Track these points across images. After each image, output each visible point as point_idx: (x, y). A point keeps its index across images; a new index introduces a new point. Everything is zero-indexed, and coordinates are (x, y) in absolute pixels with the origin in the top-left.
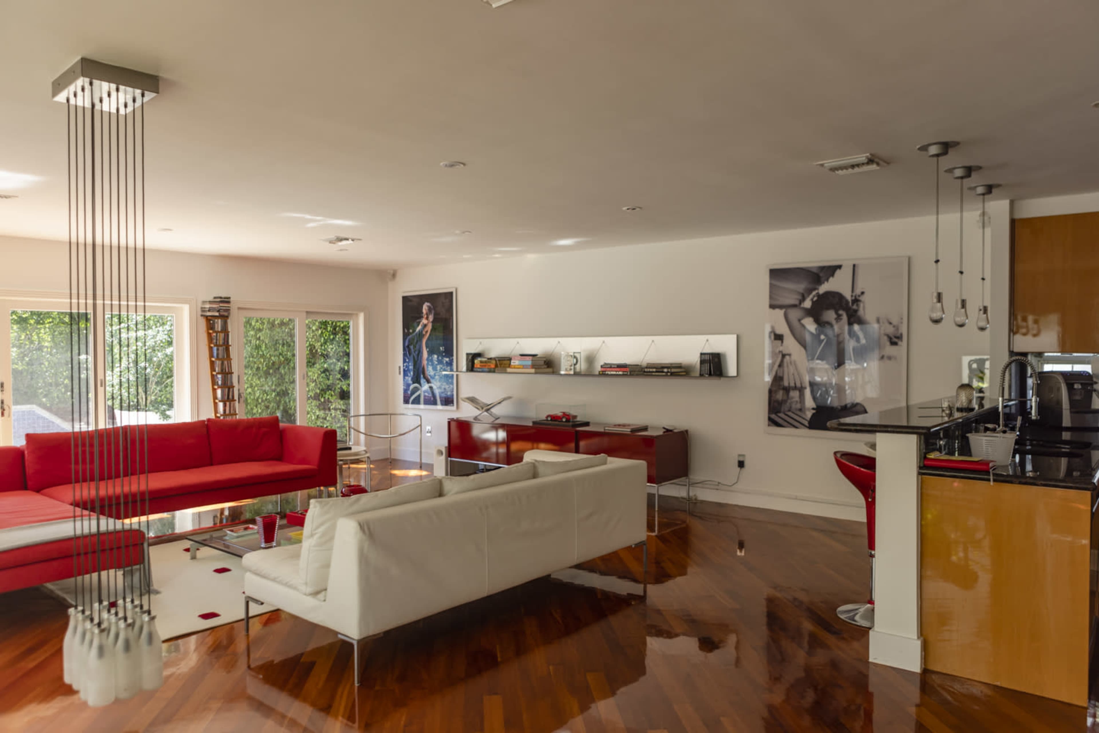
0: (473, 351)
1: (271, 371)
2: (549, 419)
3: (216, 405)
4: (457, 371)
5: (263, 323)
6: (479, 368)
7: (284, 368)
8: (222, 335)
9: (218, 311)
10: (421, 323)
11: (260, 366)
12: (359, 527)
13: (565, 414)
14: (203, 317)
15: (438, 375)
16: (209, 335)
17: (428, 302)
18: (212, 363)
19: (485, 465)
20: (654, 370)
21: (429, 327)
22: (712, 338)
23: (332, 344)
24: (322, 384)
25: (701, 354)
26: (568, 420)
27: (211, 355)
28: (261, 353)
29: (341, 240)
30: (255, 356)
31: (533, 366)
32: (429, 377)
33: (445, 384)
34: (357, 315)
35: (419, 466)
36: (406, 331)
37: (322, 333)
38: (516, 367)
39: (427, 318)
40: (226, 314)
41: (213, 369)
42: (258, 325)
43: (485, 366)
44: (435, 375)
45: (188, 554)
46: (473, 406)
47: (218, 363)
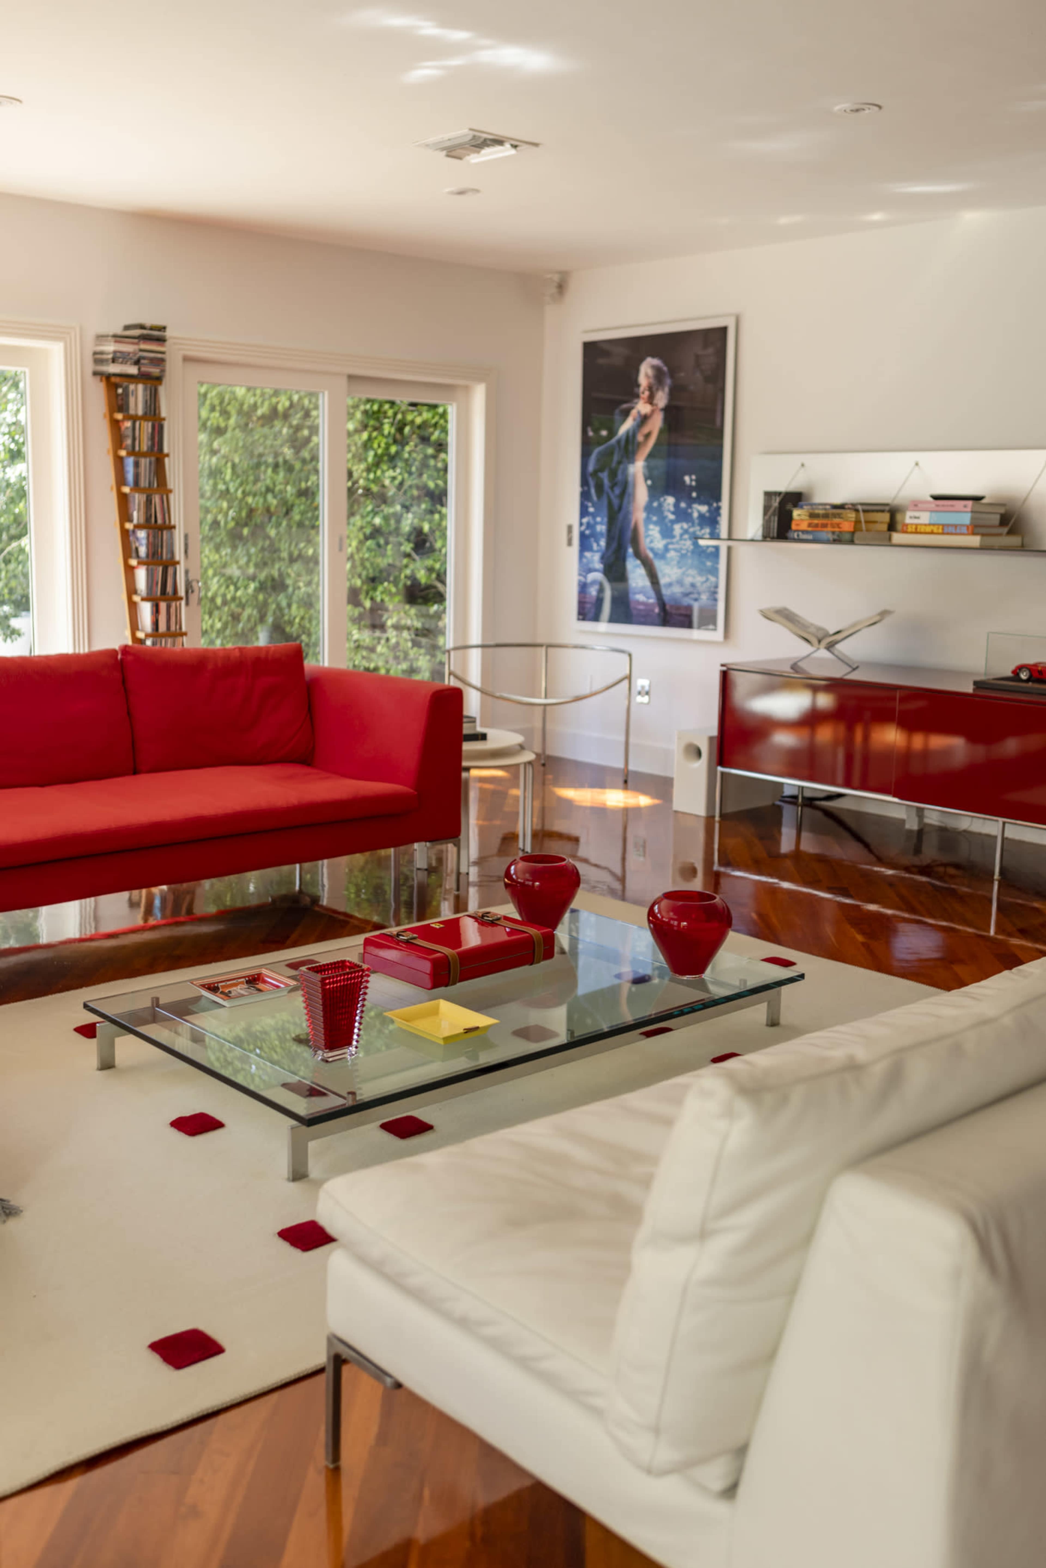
0: (782, 486)
2: (1023, 675)
3: (133, 607)
4: (730, 538)
6: (804, 532)
8: (147, 427)
9: (137, 362)
10: (634, 412)
15: (675, 550)
16: (115, 425)
17: (653, 356)
18: (123, 501)
21: (657, 423)
24: (368, 564)
27: (121, 480)
31: (975, 528)
32: (651, 555)
33: (692, 572)
34: (467, 389)
36: (591, 434)
38: (923, 529)
39: (651, 400)
40: (157, 369)
41: (125, 515)
43: (824, 526)
44: (666, 549)
46: (791, 631)
47: (138, 499)
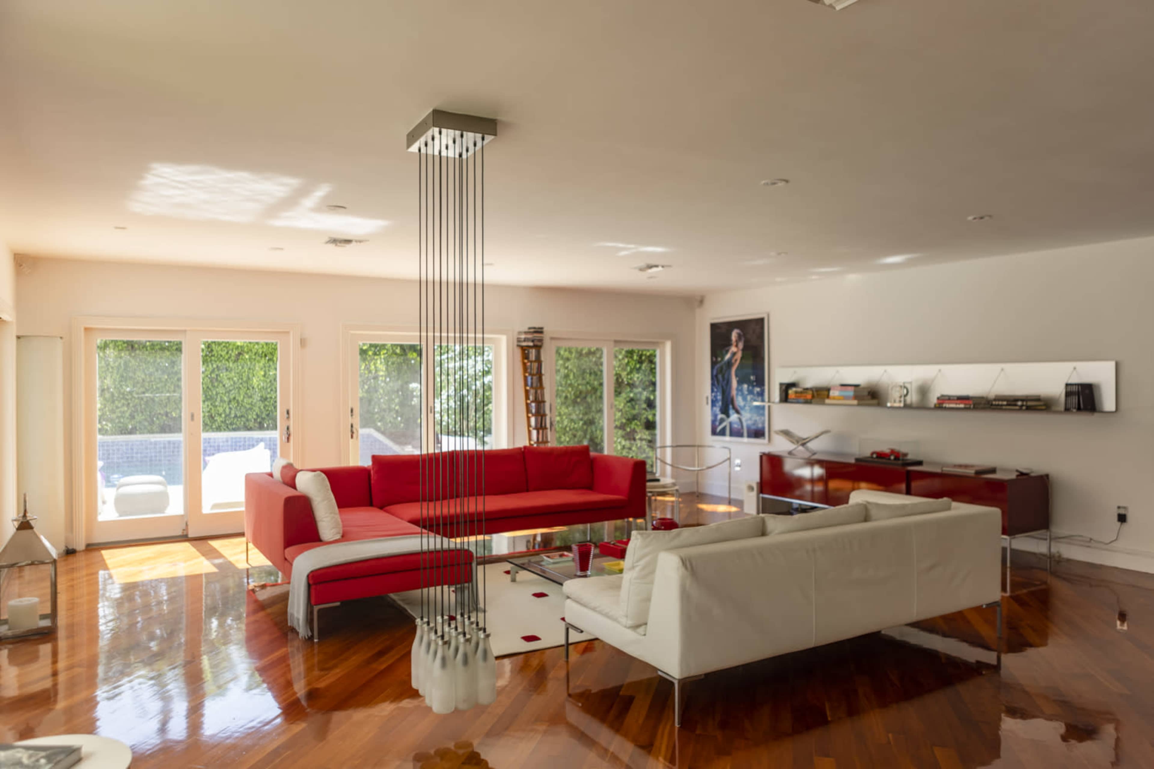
0: (787, 380)
1: (579, 400)
2: (875, 456)
3: (530, 432)
5: (570, 352)
6: (793, 399)
7: (591, 397)
8: (535, 365)
9: (533, 341)
10: (730, 351)
11: (569, 395)
12: (681, 563)
13: (893, 452)
14: (518, 348)
15: (748, 406)
16: (524, 364)
17: (737, 329)
18: (527, 392)
19: (800, 505)
20: (1005, 403)
21: (739, 355)
22: (1080, 365)
23: (638, 373)
24: (628, 413)
25: (1067, 385)
26: (897, 458)
27: (526, 384)
28: (569, 382)
29: (650, 267)
30: (564, 385)
31: (856, 397)
32: (739, 408)
33: (755, 415)
34: (663, 343)
35: (727, 501)
36: (714, 359)
37: (628, 362)
38: (836, 398)
39: (737, 346)
40: (539, 344)
41: (527, 398)
42: (566, 354)
43: (801, 397)
44: (745, 406)
45: (509, 577)
46: (788, 440)
47: (532, 392)
